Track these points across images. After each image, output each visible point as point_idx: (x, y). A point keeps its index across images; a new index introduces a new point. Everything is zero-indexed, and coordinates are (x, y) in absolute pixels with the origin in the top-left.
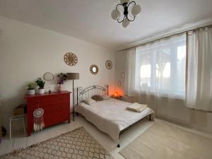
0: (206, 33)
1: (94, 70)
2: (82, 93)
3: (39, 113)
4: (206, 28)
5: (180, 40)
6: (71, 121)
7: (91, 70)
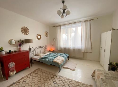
0: (89, 23)
1: (39, 37)
2: (33, 51)
3: (12, 65)
4: (89, 21)
5: (80, 25)
6: (31, 67)
7: (37, 37)
